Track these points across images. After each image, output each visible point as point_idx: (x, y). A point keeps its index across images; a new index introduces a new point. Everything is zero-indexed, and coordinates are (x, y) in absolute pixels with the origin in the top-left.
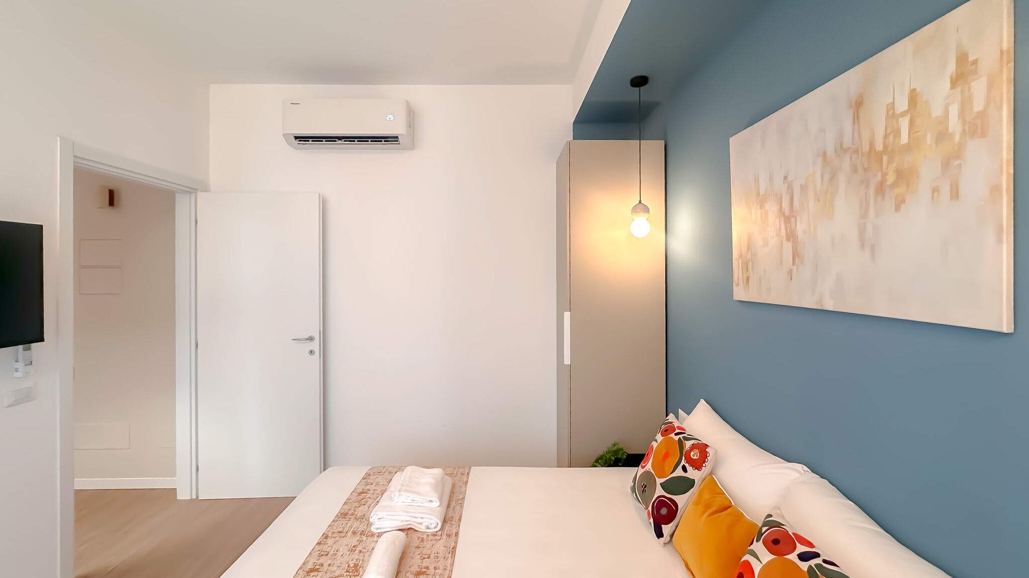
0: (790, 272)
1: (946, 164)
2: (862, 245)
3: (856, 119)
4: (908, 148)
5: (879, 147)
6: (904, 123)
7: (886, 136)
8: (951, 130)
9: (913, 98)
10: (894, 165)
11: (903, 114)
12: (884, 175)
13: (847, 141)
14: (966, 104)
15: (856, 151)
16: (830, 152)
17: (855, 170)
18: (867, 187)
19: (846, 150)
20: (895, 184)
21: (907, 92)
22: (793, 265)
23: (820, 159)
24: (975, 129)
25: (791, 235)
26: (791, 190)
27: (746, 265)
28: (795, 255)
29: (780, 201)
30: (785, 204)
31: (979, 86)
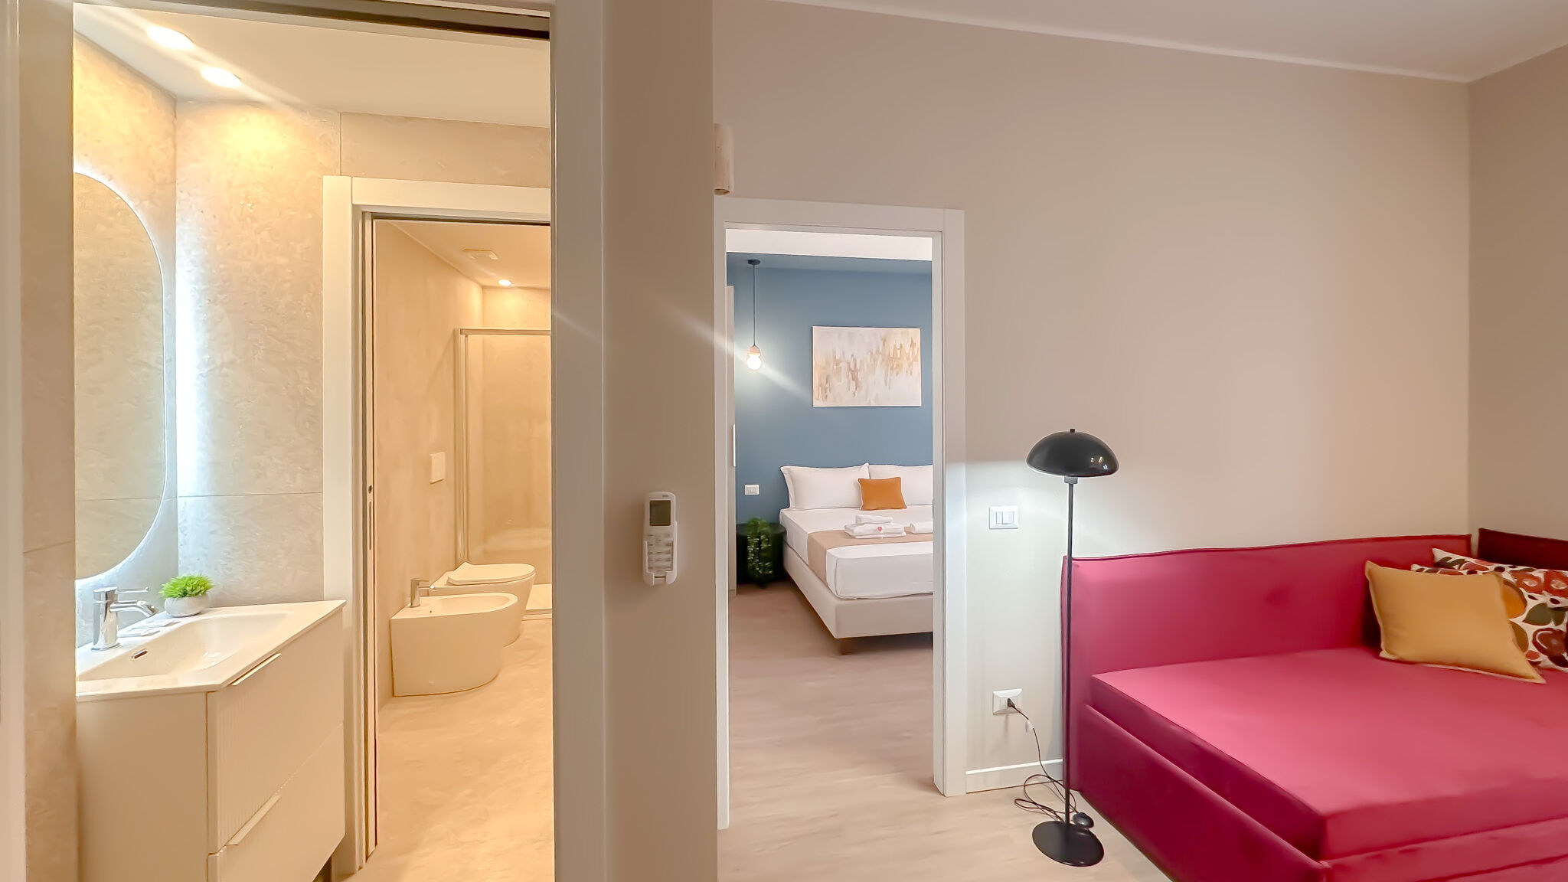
0: (854, 394)
1: (909, 366)
2: (886, 384)
3: (884, 345)
4: (899, 359)
5: (891, 355)
6: (899, 351)
7: (893, 353)
8: (910, 358)
9: (901, 345)
10: (896, 363)
11: (898, 349)
12: (893, 365)
13: (881, 350)
14: (913, 352)
15: (884, 355)
16: (874, 352)
17: (883, 360)
18: (888, 367)
19: (881, 353)
20: (896, 368)
21: (899, 342)
22: (856, 391)
23: (870, 353)
24: (915, 359)
25: (855, 379)
26: (855, 360)
27: (825, 390)
28: (857, 386)
29: (849, 364)
30: (852, 366)
31: (916, 350)
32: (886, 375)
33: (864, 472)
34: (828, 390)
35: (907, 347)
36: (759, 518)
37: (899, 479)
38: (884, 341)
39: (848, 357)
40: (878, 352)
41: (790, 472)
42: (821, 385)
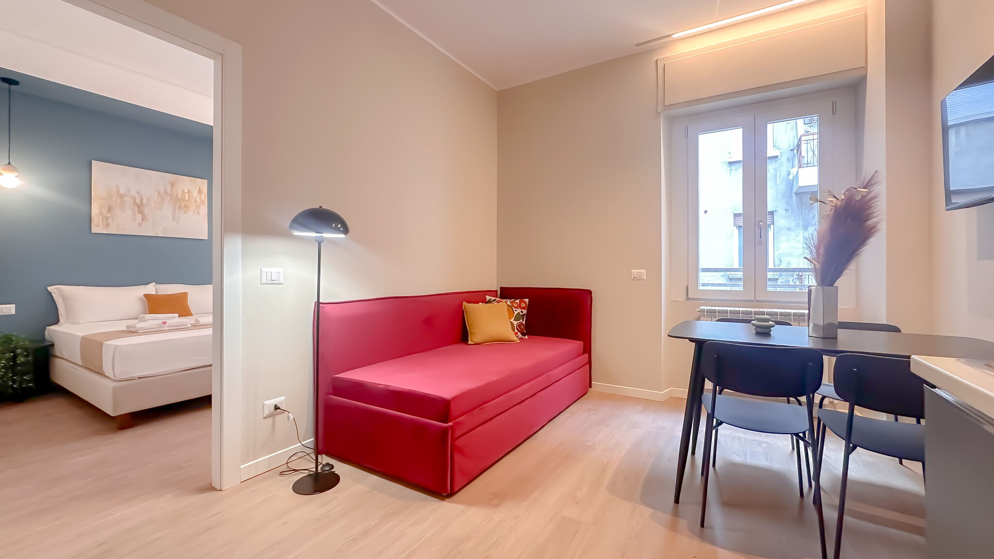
0: (140, 225)
1: (197, 207)
2: (174, 219)
3: (172, 188)
4: (187, 201)
5: (180, 197)
6: (187, 195)
7: (181, 196)
8: (198, 202)
9: (189, 190)
10: (184, 203)
11: (186, 193)
12: (181, 205)
13: (169, 191)
15: (172, 196)
16: (162, 191)
17: (171, 200)
18: (176, 206)
19: (169, 194)
20: (184, 208)
21: (187, 188)
22: (142, 222)
23: (157, 192)
24: (202, 203)
25: (141, 212)
26: (141, 197)
27: (106, 219)
28: (143, 219)
29: (135, 199)
30: (138, 201)
31: (203, 196)
32: (174, 212)
33: (151, 289)
34: (110, 219)
35: (195, 193)
36: (14, 334)
37: (186, 294)
38: (173, 185)
39: (133, 192)
40: (166, 192)
41: (59, 290)
42: (101, 214)
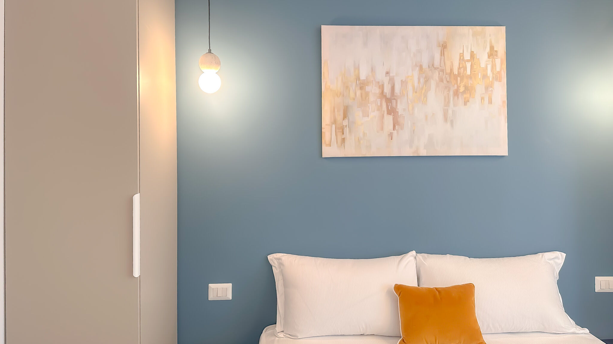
0: (391, 136)
1: (487, 88)
2: (446, 119)
3: (442, 54)
4: (470, 77)
5: (456, 72)
6: (468, 65)
7: (459, 68)
8: (488, 75)
9: (472, 55)
10: (463, 83)
11: (468, 61)
12: (458, 87)
13: (437, 63)
14: (493, 66)
15: (442, 71)
16: (425, 66)
17: (441, 80)
18: (449, 91)
19: (435, 69)
20: (464, 92)
21: (469, 51)
22: (394, 130)
23: (418, 69)
24: (497, 78)
25: (392, 111)
26: (392, 82)
27: (341, 130)
28: (395, 124)
29: (382, 87)
30: (387, 90)
31: (498, 62)
32: (447, 104)
33: (409, 266)
34: (347, 130)
35: (483, 58)
39: (380, 76)
40: (432, 66)
41: (281, 264)
42: (335, 122)
